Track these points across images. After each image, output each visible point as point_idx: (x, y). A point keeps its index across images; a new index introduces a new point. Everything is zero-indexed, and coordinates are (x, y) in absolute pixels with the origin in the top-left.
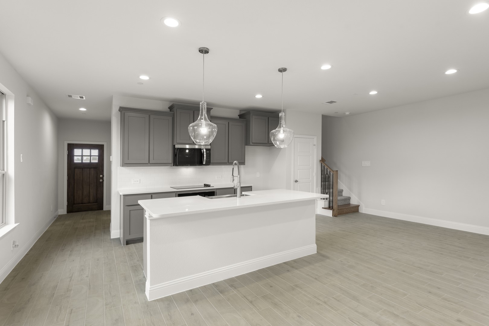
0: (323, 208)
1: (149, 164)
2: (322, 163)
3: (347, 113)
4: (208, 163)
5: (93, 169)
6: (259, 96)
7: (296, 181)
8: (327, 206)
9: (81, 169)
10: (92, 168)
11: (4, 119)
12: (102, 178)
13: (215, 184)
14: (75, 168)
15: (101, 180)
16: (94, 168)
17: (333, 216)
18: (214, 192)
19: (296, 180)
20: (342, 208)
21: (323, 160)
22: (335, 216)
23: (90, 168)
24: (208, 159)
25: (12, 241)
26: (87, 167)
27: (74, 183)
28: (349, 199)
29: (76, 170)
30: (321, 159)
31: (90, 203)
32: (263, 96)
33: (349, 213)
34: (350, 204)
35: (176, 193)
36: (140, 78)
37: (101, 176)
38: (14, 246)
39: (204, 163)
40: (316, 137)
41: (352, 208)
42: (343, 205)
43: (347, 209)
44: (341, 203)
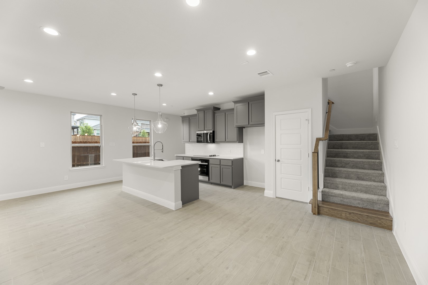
1: (190, 142)
17: (312, 212)
24: (211, 139)
32: (214, 93)
39: (209, 142)
40: (311, 109)
41: (366, 216)
42: (362, 208)
43: (351, 214)
44: (359, 204)
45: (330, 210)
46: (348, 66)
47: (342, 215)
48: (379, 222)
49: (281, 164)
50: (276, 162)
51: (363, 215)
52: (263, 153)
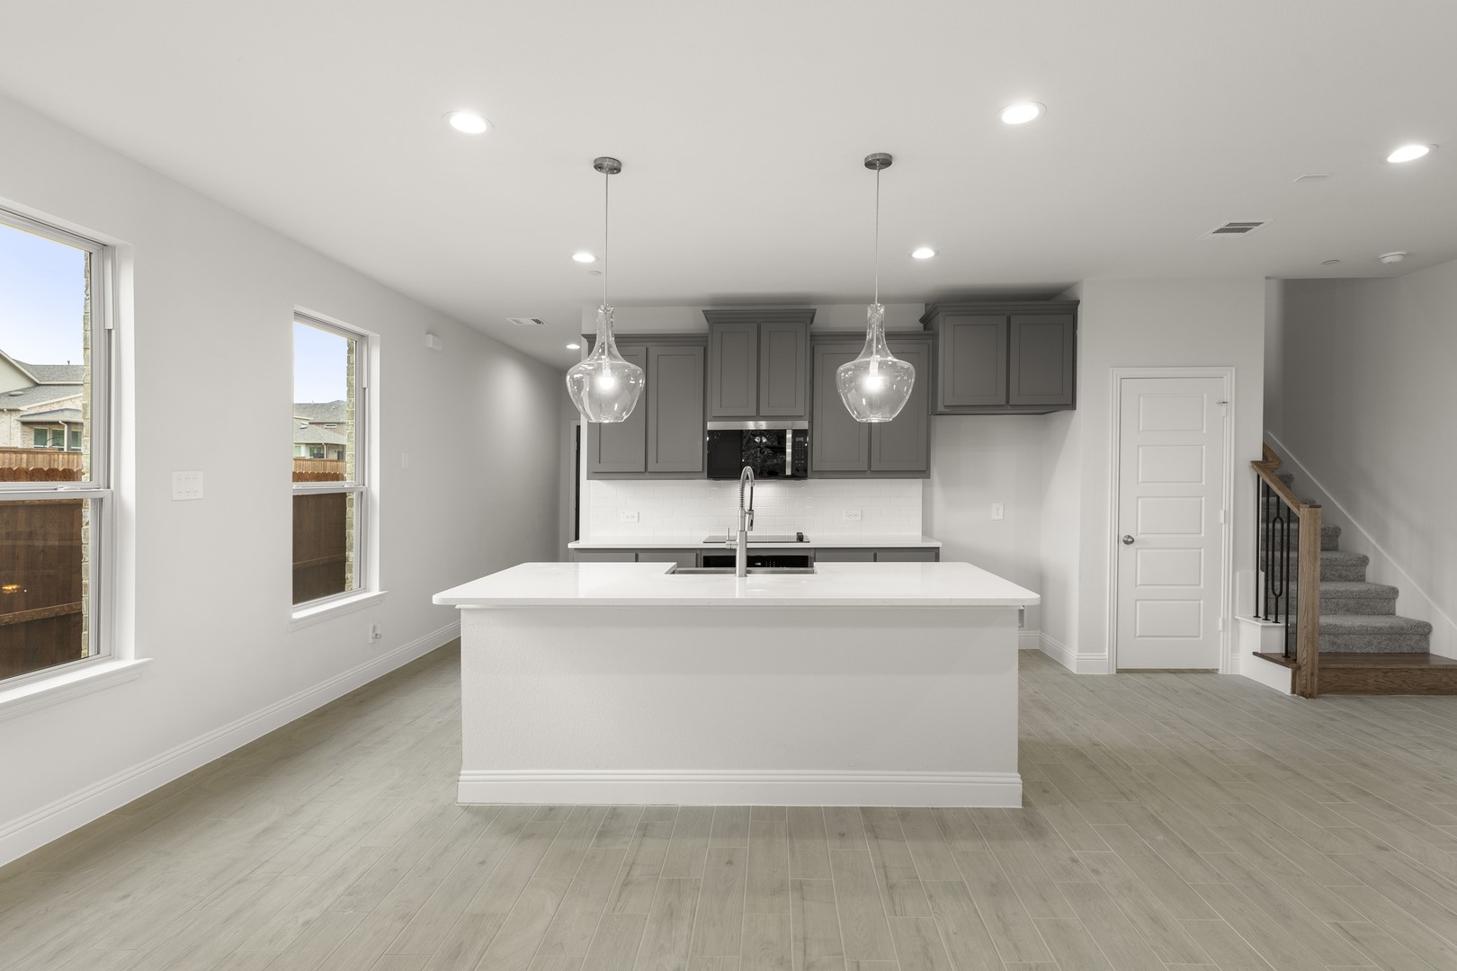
0: (1255, 654)
1: (647, 475)
2: (1262, 474)
3: (1391, 257)
4: (800, 473)
6: (924, 253)
7: (1129, 541)
8: (1278, 647)
11: (365, 386)
13: (818, 537)
17: (1293, 691)
18: (807, 557)
19: (1129, 537)
20: (1352, 666)
21: (1269, 464)
22: (1302, 694)
24: (802, 459)
25: (371, 626)
28: (1424, 630)
30: (1259, 457)
32: (937, 253)
33: (1403, 692)
34: (1425, 655)
35: (699, 552)
36: (574, 261)
38: (374, 635)
39: (788, 472)
40: (1234, 369)
41: (1419, 673)
42: (1378, 654)
43: (1390, 674)
44: (1370, 644)
45: (1339, 674)
46: (1387, 260)
47: (1369, 681)
48: (1445, 679)
49: (1137, 553)
50: (1122, 544)
51: (1412, 669)
52: (1001, 517)
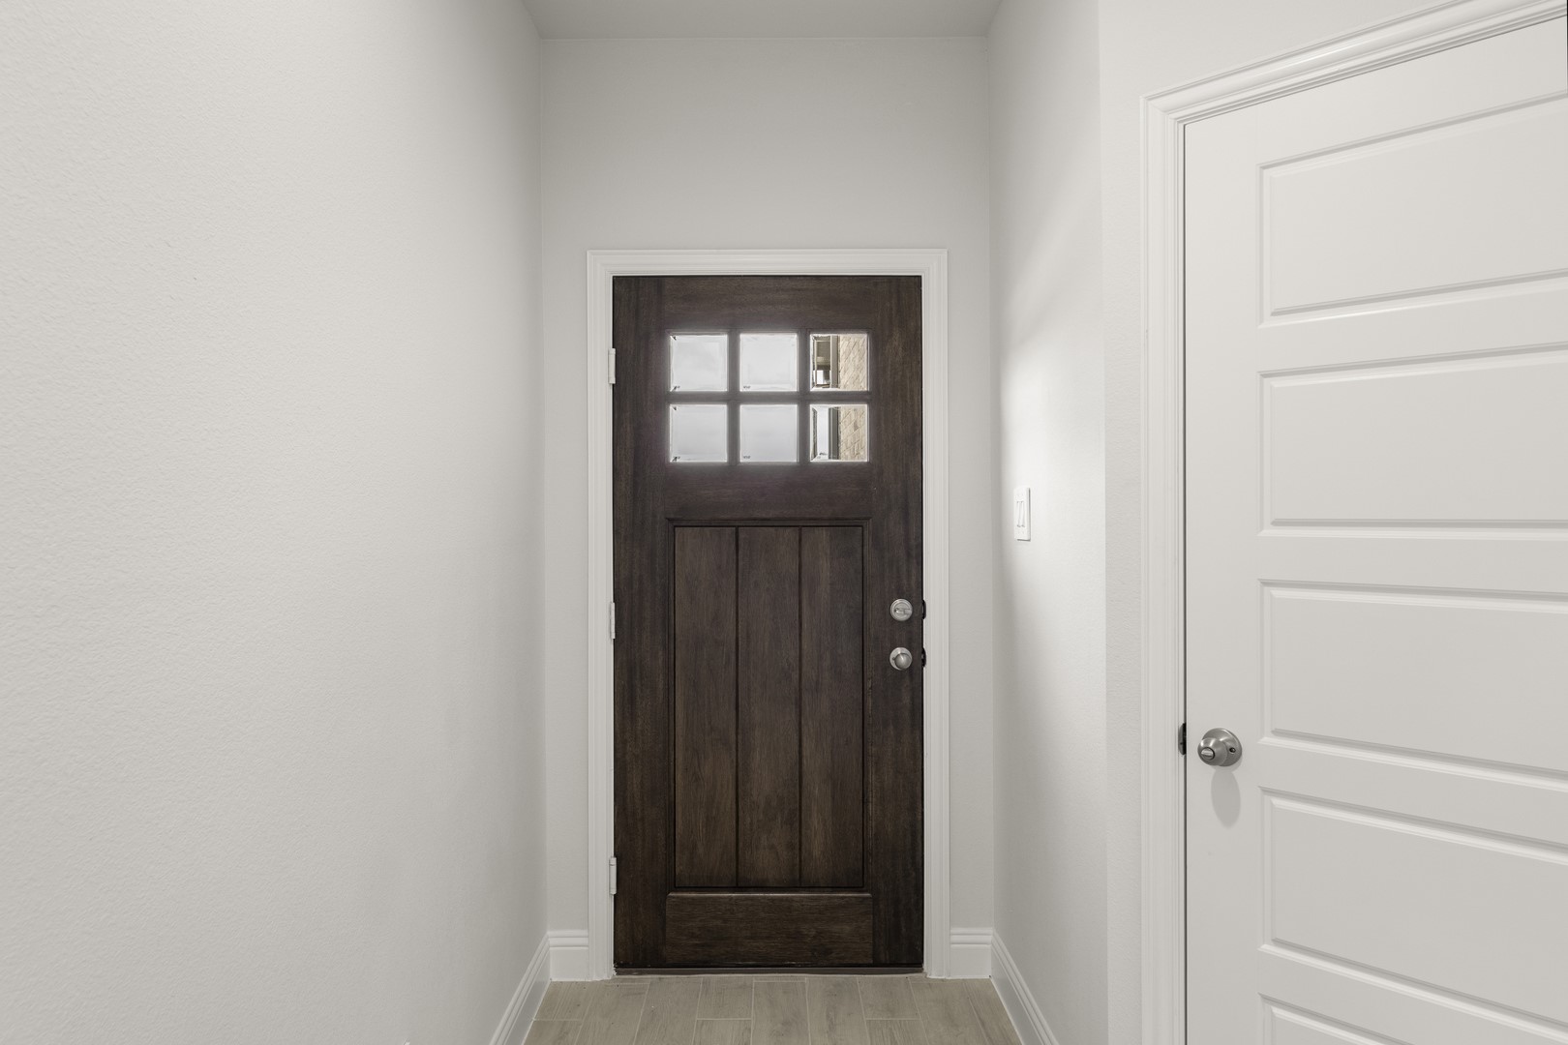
5: (823, 535)
9: (729, 531)
10: (815, 523)
12: (912, 634)
14: (674, 523)
15: (901, 656)
16: (837, 523)
23: (800, 525)
26: (771, 514)
27: (670, 669)
29: (687, 538)
31: (811, 888)
37: (901, 609)
